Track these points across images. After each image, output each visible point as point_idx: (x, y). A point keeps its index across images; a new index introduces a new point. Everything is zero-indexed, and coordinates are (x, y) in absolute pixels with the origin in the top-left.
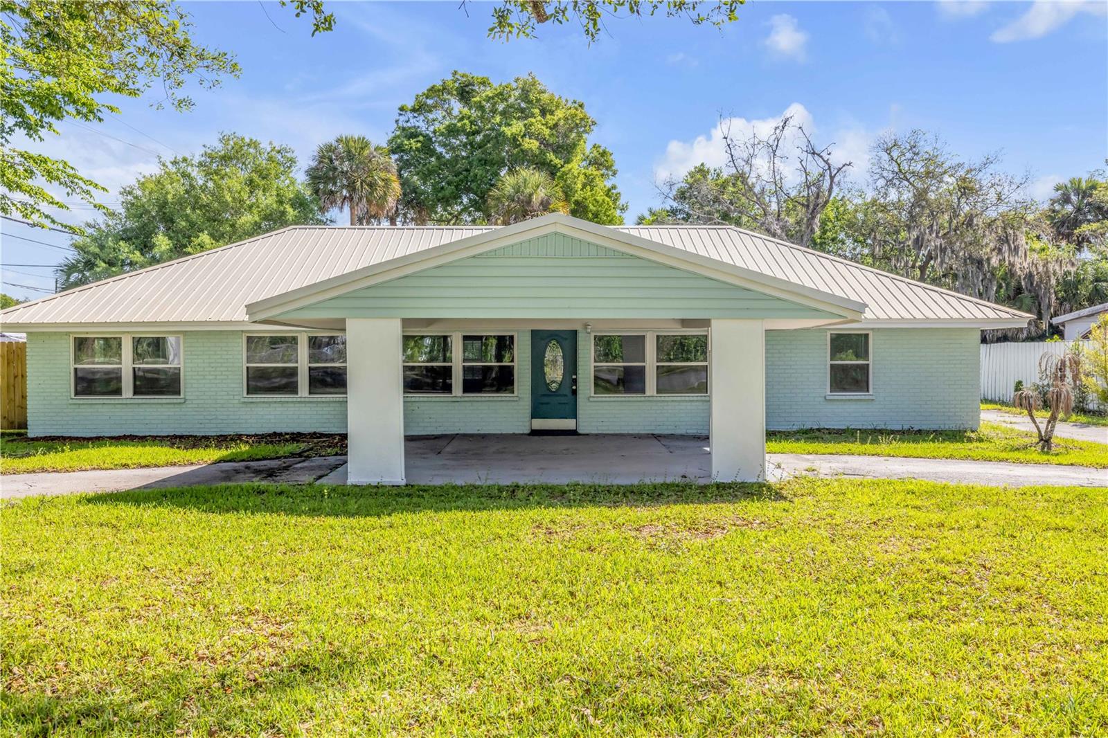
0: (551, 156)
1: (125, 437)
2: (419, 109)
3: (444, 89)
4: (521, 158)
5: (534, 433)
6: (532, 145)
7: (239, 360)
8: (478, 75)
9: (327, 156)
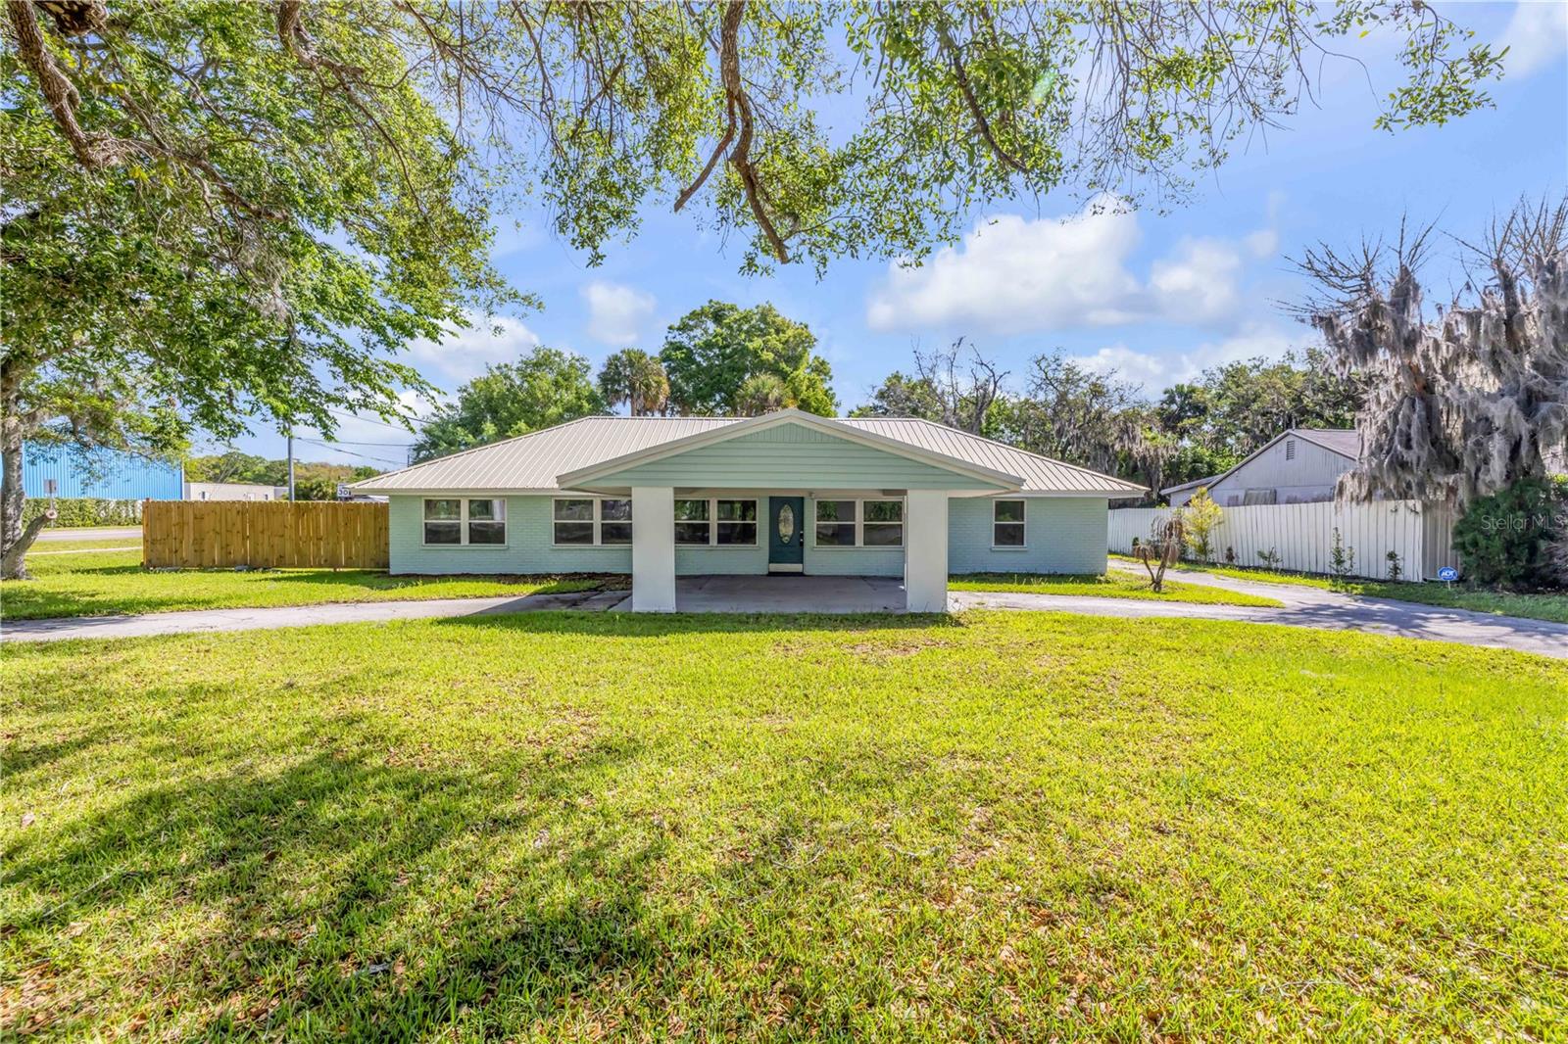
0: (783, 365)
1: (463, 575)
2: (684, 328)
3: (703, 313)
4: (762, 366)
5: (771, 574)
6: (768, 356)
7: (549, 518)
8: (728, 303)
9: (614, 363)
